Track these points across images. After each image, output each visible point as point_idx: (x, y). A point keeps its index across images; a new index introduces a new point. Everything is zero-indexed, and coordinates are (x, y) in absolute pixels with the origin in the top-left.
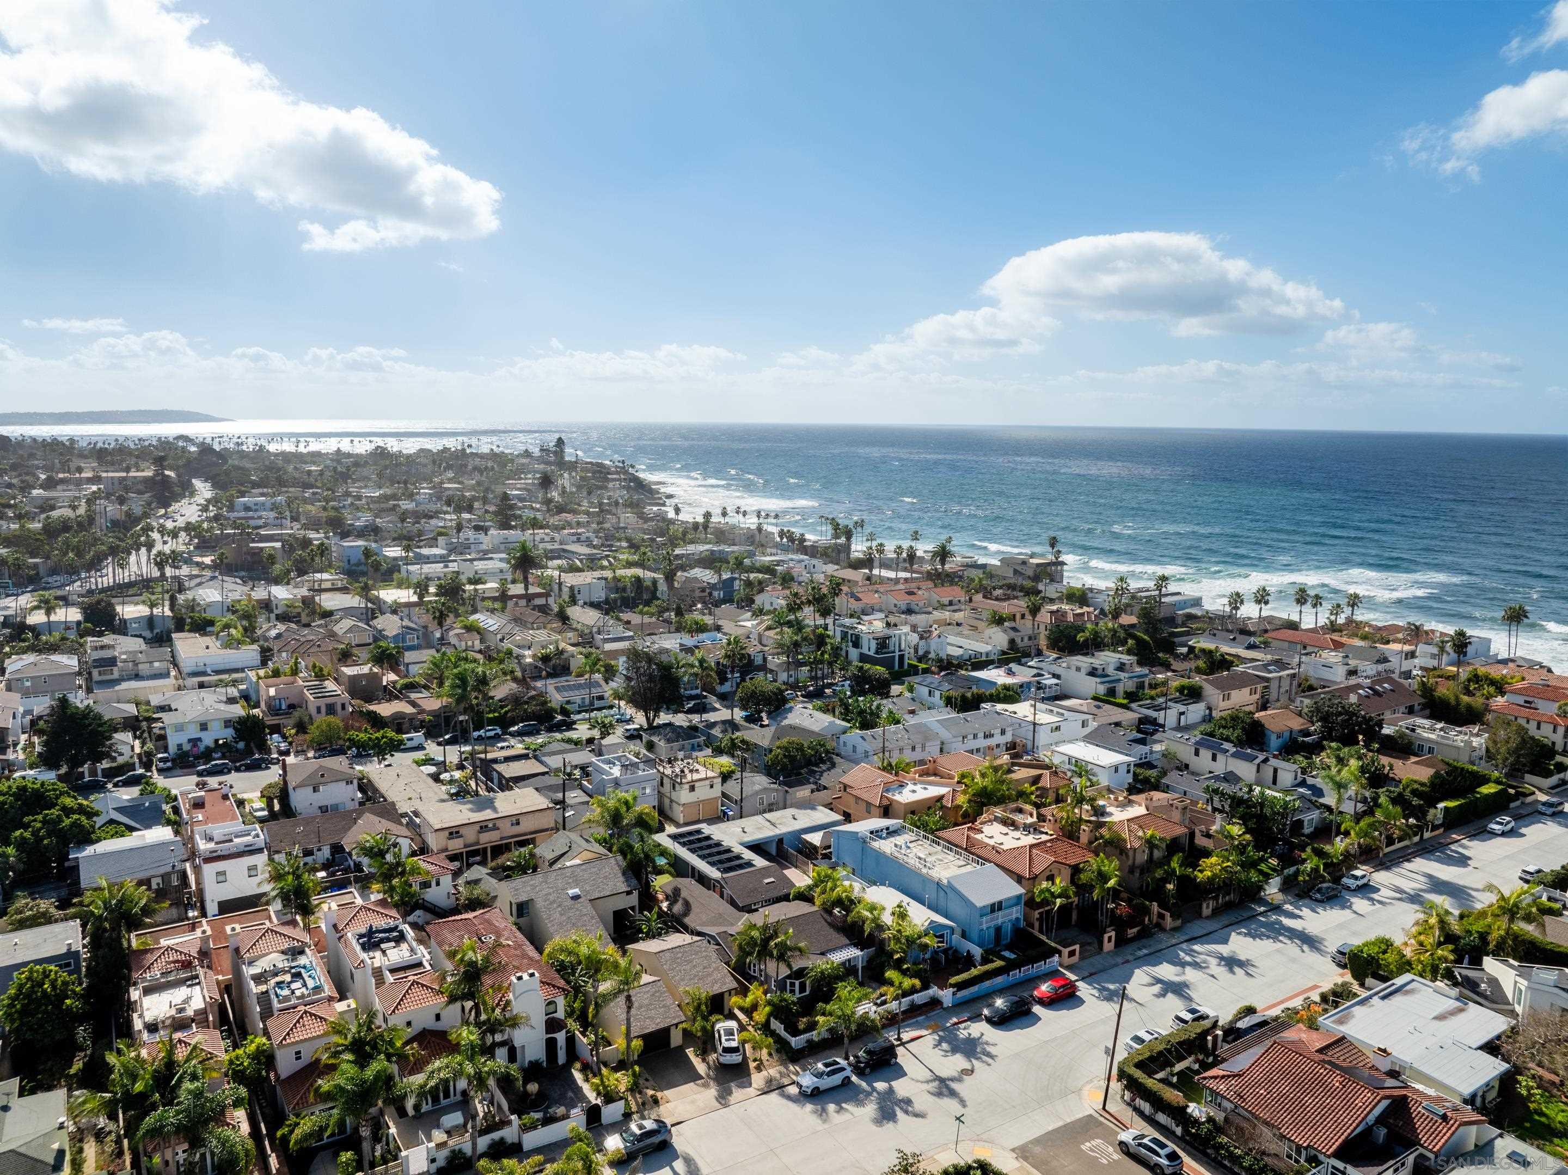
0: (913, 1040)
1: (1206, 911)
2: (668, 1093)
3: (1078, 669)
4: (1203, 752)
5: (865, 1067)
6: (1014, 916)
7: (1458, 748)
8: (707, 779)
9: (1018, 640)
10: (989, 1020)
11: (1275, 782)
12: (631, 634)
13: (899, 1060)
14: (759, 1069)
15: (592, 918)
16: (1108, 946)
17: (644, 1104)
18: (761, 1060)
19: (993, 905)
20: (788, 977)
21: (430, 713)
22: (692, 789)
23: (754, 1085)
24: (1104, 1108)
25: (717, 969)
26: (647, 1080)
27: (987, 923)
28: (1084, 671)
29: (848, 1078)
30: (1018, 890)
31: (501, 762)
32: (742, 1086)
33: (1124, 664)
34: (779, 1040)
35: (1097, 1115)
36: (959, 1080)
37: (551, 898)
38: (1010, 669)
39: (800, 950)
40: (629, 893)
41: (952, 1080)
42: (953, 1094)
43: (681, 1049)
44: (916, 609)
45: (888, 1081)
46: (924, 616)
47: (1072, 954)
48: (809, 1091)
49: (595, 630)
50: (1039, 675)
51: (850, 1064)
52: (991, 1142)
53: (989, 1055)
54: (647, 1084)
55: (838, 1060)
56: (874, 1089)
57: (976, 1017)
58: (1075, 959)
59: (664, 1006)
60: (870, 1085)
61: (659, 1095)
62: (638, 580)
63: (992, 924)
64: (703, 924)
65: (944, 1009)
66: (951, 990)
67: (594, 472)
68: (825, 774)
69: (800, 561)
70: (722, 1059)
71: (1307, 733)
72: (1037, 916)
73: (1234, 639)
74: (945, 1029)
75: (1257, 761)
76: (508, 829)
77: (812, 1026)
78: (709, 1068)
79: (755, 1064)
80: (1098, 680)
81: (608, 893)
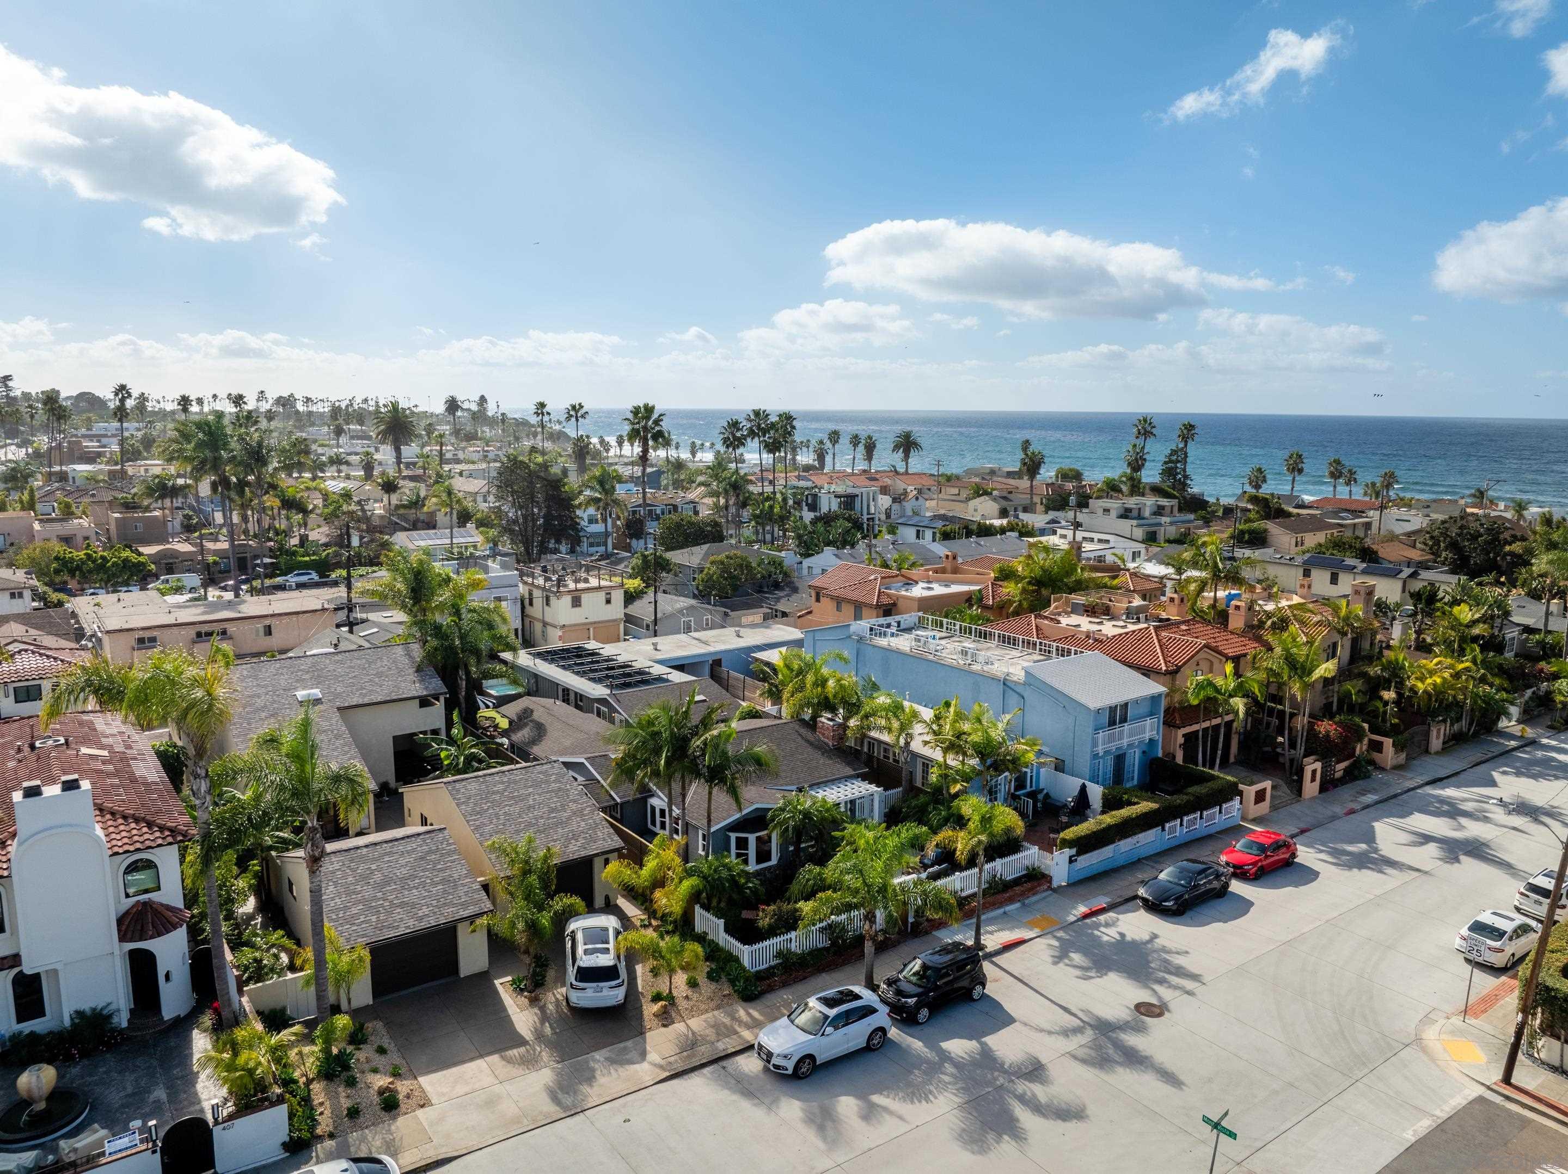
0: (1008, 947)
1: (1436, 743)
2: (430, 1083)
3: (1106, 512)
4: (1315, 573)
5: (918, 1006)
6: (1147, 736)
8: (599, 588)
10: (1154, 907)
13: (991, 989)
14: (665, 1018)
15: (337, 737)
16: (1311, 788)
17: (354, 1113)
18: (671, 999)
19: (1113, 709)
20: (734, 827)
22: (576, 602)
23: (653, 1056)
24: (1507, 1079)
25: (579, 813)
26: (381, 1051)
27: (1105, 743)
28: (1114, 514)
29: (882, 1030)
30: (1155, 688)
32: (619, 1061)
34: (714, 953)
35: (1498, 1100)
36: (1140, 1029)
37: (259, 702)
39: (758, 761)
40: (424, 702)
41: (1124, 1026)
42: (1134, 1059)
43: (483, 979)
45: (975, 1034)
47: (1260, 797)
48: (790, 1065)
51: (884, 1001)
53: (1180, 972)
54: (379, 1061)
55: (857, 989)
56: (945, 1057)
57: (1126, 902)
58: (1264, 807)
59: (444, 881)
60: (932, 1044)
61: (403, 1087)
63: (1113, 746)
64: (564, 752)
65: (1055, 890)
66: (1068, 852)
70: (575, 997)
72: (1181, 740)
74: (1067, 927)
75: (1404, 575)
77: (789, 922)
78: (544, 1018)
79: (656, 1007)
80: (1135, 522)
81: (384, 699)
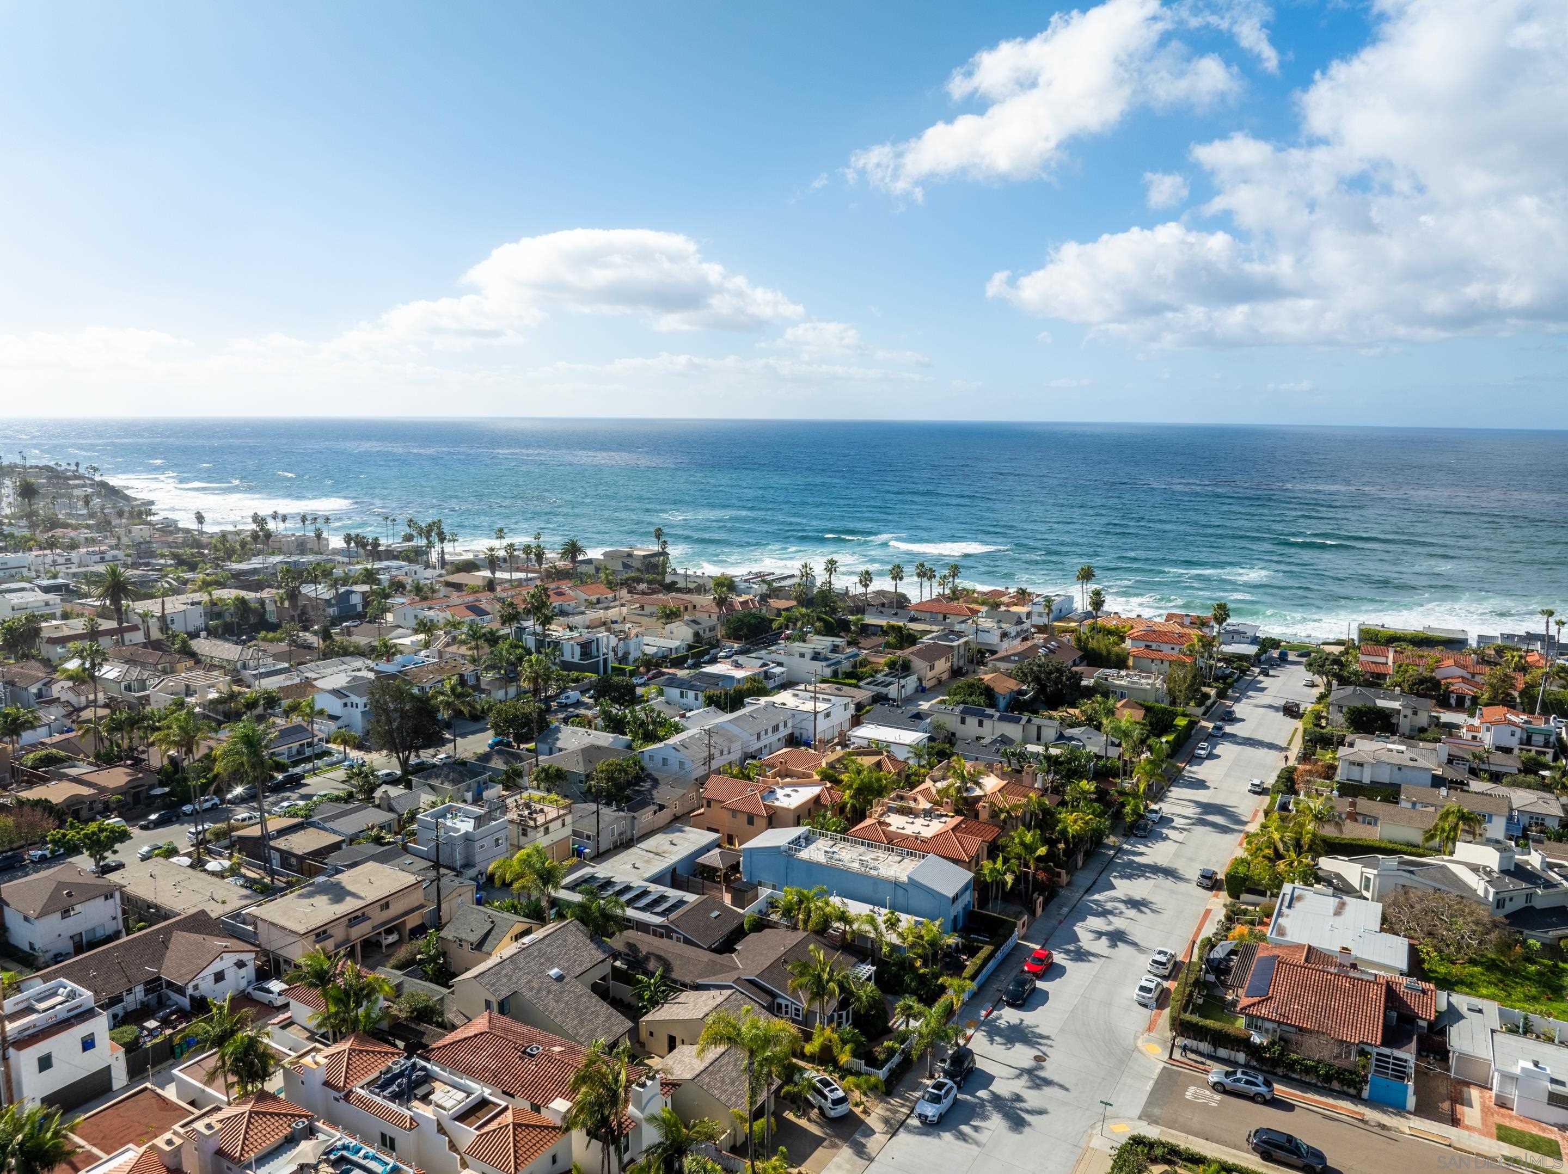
0: (968, 1041)
1: (1080, 863)
2: (808, 1165)
3: (802, 656)
4: (969, 720)
6: (967, 900)
7: (1145, 690)
9: (701, 632)
10: (1013, 1005)
11: (1039, 739)
12: (286, 665)
14: (867, 1112)
16: (1039, 911)
19: (956, 894)
21: (116, 791)
22: (547, 831)
23: (876, 1131)
24: (1170, 1058)
28: (808, 656)
30: (969, 875)
31: (275, 838)
32: (867, 1136)
33: (838, 646)
35: (1172, 1067)
36: (1041, 1068)
37: (534, 986)
38: (737, 662)
41: (1035, 1069)
42: (1046, 1082)
44: (569, 609)
45: (985, 1088)
46: (580, 617)
47: (1023, 925)
48: (934, 1119)
49: (239, 665)
50: (765, 665)
52: (1117, 1117)
53: (1041, 1036)
56: (981, 1099)
57: (998, 1004)
58: (1025, 929)
60: (975, 1096)
62: (243, 601)
64: (700, 976)
67: (49, 478)
68: (654, 792)
69: (401, 567)
70: (832, 1113)
71: (1021, 693)
73: (896, 614)
74: (984, 1024)
75: (1022, 722)
76: (379, 917)
78: (821, 1126)
79: (861, 1109)
80: (824, 664)
81: (589, 965)
